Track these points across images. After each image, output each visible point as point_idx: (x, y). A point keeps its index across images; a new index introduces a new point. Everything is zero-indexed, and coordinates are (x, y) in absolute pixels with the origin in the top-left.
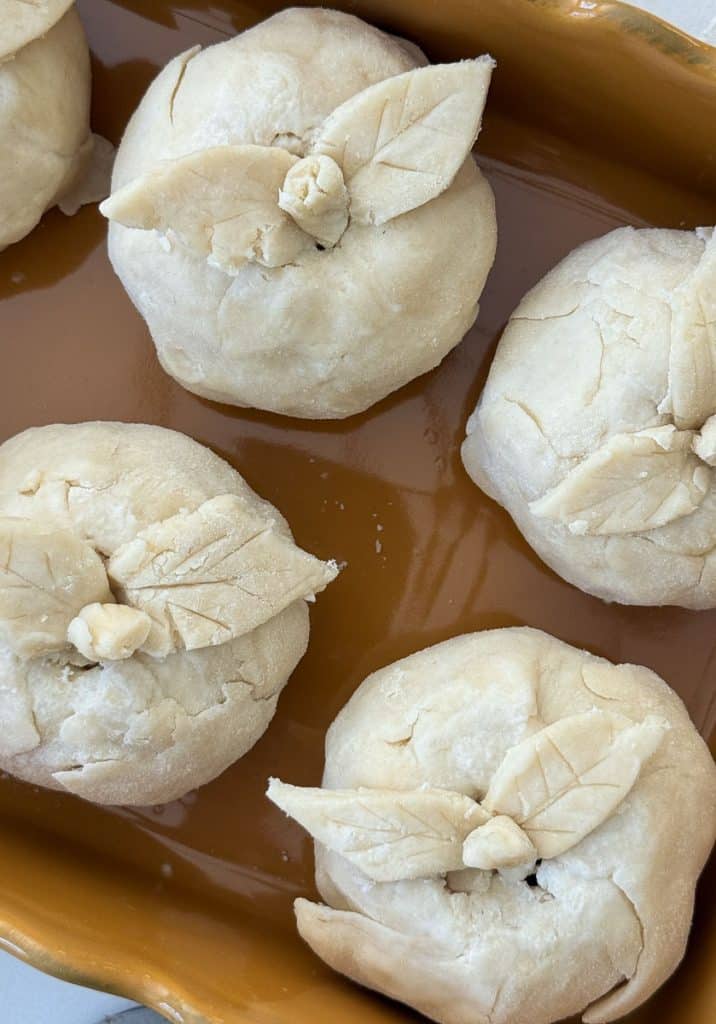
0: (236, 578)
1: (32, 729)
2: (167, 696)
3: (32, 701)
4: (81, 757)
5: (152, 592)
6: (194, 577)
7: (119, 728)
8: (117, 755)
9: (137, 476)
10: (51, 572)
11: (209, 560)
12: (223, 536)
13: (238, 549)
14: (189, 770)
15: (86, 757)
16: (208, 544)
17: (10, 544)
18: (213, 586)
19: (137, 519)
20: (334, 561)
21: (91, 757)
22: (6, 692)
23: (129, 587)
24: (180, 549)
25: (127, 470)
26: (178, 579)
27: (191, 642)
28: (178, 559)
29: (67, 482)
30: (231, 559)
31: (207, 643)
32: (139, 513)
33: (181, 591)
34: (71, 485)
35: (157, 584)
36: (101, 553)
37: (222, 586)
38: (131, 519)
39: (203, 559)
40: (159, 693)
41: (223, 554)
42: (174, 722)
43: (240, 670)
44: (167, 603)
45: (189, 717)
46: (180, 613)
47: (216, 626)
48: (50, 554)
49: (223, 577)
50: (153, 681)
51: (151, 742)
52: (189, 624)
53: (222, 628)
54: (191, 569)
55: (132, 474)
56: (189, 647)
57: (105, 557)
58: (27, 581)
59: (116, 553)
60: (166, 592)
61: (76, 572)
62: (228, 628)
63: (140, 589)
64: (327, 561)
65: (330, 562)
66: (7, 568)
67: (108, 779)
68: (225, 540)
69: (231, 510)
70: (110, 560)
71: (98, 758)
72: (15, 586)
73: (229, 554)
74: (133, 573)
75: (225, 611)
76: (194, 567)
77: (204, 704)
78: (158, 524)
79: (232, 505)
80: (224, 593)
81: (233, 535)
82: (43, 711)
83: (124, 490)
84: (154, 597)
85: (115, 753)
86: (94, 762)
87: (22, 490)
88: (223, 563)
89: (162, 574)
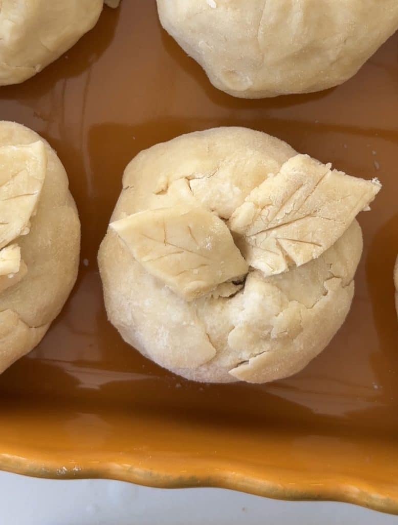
0: (316, 211)
1: (210, 345)
2: (290, 300)
3: (205, 327)
4: (245, 355)
5: (264, 234)
6: (290, 218)
7: (266, 329)
8: (268, 347)
9: (230, 161)
10: (194, 238)
11: (296, 204)
12: (301, 185)
13: (313, 191)
14: (314, 345)
15: (248, 355)
16: (293, 193)
17: (164, 226)
18: (303, 220)
19: (240, 188)
20: (376, 178)
21: (252, 354)
22: (189, 325)
23: (247, 235)
24: (276, 203)
25: (222, 159)
26: (280, 222)
27: (299, 261)
28: (276, 209)
29: (186, 178)
30: (310, 199)
31: (310, 258)
32: (239, 184)
33: (282, 229)
34: (189, 180)
35: (267, 228)
36: (222, 218)
37: (309, 219)
38: (237, 190)
39: (292, 205)
40: (286, 300)
41: (304, 197)
42: (301, 316)
43: (332, 270)
44: (276, 239)
45: (309, 310)
46: (288, 243)
47: (312, 245)
48: (191, 226)
49: (308, 213)
50: (280, 292)
51: (289, 333)
52: (295, 249)
53: (317, 246)
54: (286, 214)
55: (226, 161)
56: (299, 264)
57: (225, 219)
58: (180, 248)
59: (233, 215)
60: (274, 232)
61: (211, 234)
62: (320, 246)
63: (255, 235)
64: (372, 180)
65: (374, 180)
66: (165, 242)
67: (266, 364)
68: (303, 188)
69: (302, 166)
70: (230, 221)
71: (256, 352)
72: (173, 253)
73: (308, 197)
74: (248, 226)
75: (316, 235)
76: (288, 212)
77: (315, 298)
78: (256, 189)
79: (301, 164)
80: (311, 223)
81: (307, 183)
82: (214, 332)
83: (225, 173)
84: (266, 237)
85: (266, 346)
86: (255, 356)
87: (157, 192)
88: (306, 203)
89: (268, 222)
